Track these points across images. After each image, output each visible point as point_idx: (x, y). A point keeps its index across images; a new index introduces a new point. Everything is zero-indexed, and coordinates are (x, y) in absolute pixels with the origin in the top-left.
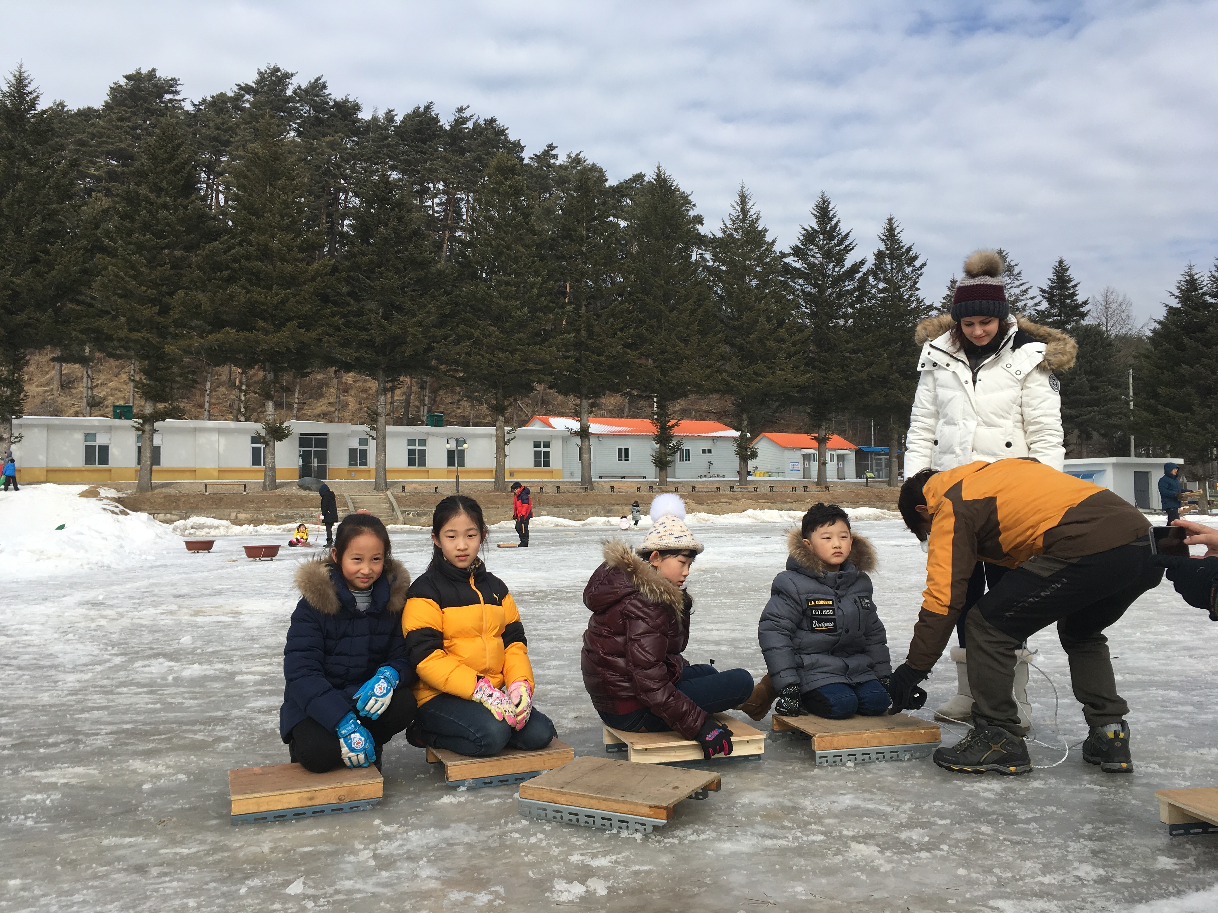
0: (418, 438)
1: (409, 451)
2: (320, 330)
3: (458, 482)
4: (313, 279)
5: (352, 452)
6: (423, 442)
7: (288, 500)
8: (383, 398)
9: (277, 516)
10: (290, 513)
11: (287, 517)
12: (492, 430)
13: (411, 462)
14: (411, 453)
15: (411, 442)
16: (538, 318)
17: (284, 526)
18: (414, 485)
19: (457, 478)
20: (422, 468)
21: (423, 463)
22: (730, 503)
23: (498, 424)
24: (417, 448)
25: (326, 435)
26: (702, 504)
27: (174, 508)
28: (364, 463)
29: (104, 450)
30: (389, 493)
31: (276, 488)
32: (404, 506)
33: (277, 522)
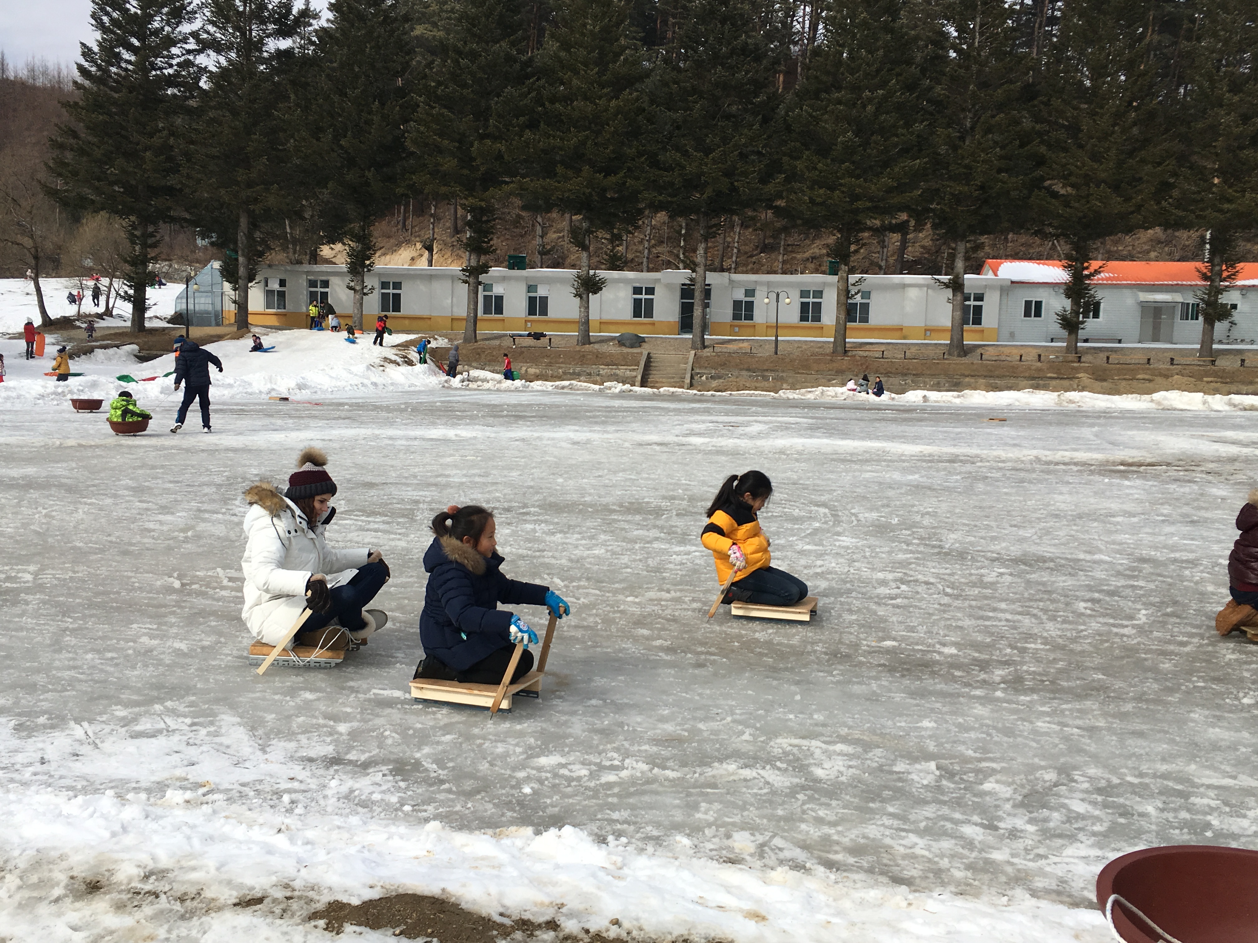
0: (812, 289)
1: (802, 303)
5: (737, 304)
6: (819, 294)
7: (584, 356)
8: (703, 246)
10: (578, 370)
11: (574, 373)
13: (804, 318)
14: (804, 307)
15: (804, 294)
19: (777, 337)
20: (817, 324)
21: (817, 318)
22: (1150, 381)
23: (840, 274)
24: (811, 300)
25: (711, 285)
26: (1105, 380)
28: (750, 318)
30: (693, 352)
31: (590, 343)
32: (700, 368)
33: (561, 379)
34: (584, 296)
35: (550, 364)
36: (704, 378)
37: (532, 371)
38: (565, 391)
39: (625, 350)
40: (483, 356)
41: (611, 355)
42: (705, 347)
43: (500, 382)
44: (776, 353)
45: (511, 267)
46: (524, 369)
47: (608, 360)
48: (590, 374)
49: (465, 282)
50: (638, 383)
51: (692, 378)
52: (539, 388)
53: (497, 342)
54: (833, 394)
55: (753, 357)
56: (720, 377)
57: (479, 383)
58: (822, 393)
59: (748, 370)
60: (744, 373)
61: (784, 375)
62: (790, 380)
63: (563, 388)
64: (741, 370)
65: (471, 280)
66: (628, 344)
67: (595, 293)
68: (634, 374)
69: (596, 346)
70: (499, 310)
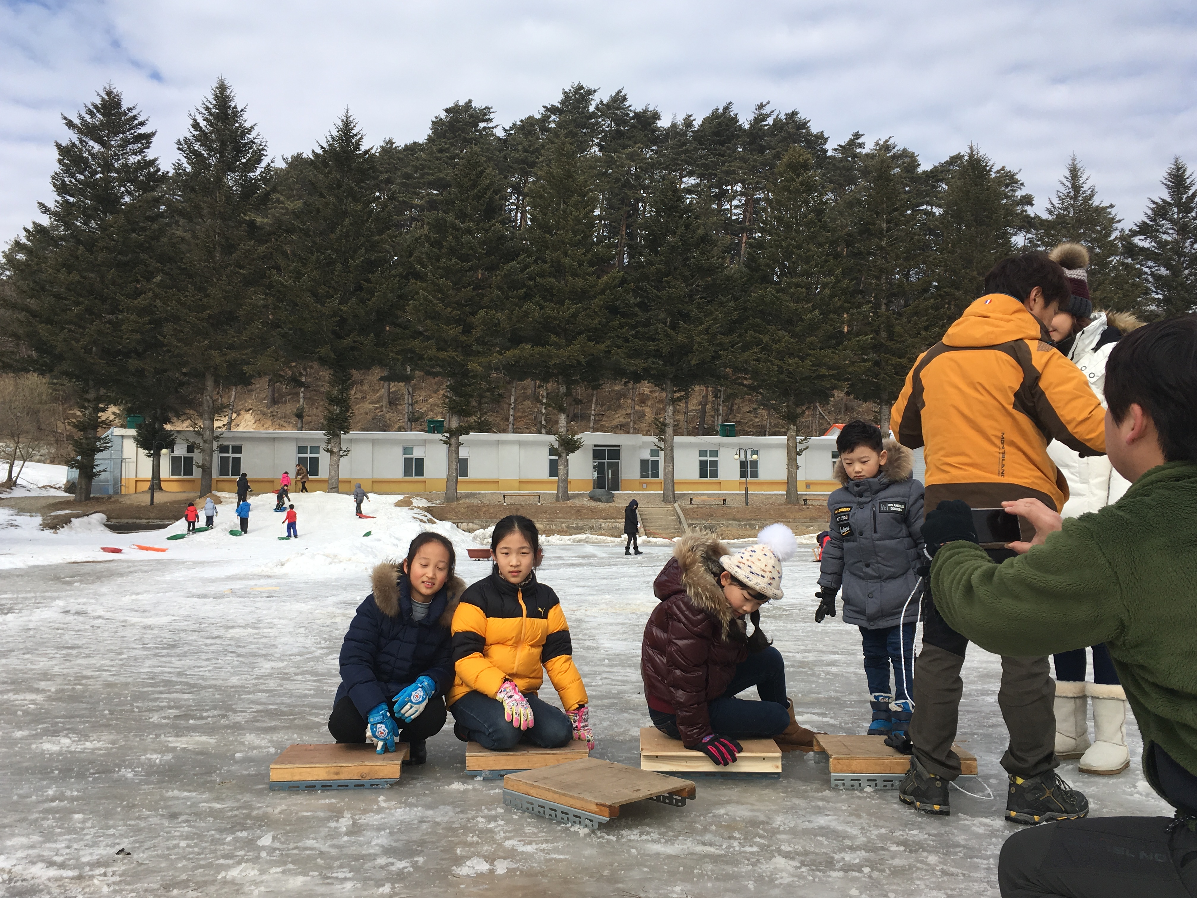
0: (708, 449)
1: (701, 462)
2: (608, 342)
3: (747, 494)
4: (603, 292)
5: (644, 463)
6: (715, 453)
8: (671, 408)
9: (568, 527)
12: (783, 439)
13: (703, 474)
14: (703, 464)
15: (702, 453)
16: (831, 320)
17: (573, 537)
18: (703, 497)
19: (747, 490)
20: (714, 480)
21: (714, 474)
23: (789, 433)
24: (709, 459)
25: (619, 446)
27: (476, 518)
28: (656, 475)
29: (420, 462)
31: (571, 499)
32: (691, 519)
34: (565, 456)
35: (551, 520)
44: (747, 504)
60: (732, 522)
64: (728, 519)
65: (453, 441)
67: (573, 452)
69: (578, 502)
70: (420, 471)
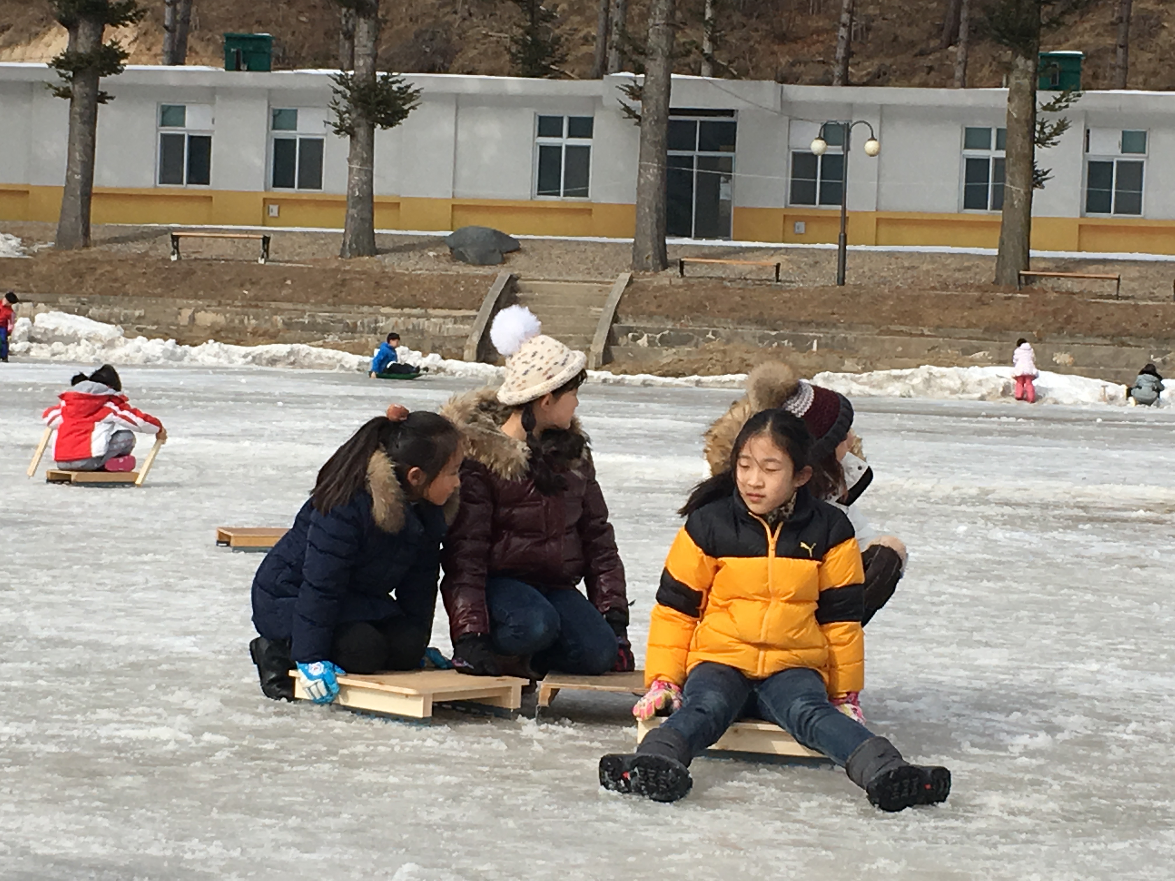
1: (970, 162)
7: (347, 283)
14: (975, 168)
15: (975, 137)
17: (259, 349)
24: (993, 154)
25: (730, 113)
28: (835, 197)
30: (625, 276)
31: (374, 252)
32: (636, 315)
33: (273, 337)
34: (361, 132)
35: (254, 303)
36: (643, 342)
37: (206, 318)
38: (279, 368)
39: (460, 269)
40: (90, 280)
41: (415, 280)
42: (665, 265)
43: (110, 344)
44: (841, 281)
45: (234, 65)
46: (187, 313)
47: (404, 294)
48: (353, 329)
49: (65, 94)
50: (470, 352)
51: (611, 339)
52: (211, 361)
53: (139, 248)
54: (955, 384)
55: (781, 289)
56: (685, 341)
57: (57, 346)
58: (928, 381)
59: (760, 322)
60: (750, 331)
61: (851, 336)
62: (866, 350)
63: (273, 361)
64: (740, 322)
65: (77, 89)
66: (470, 253)
67: (389, 123)
68: (466, 328)
69: (388, 260)
70: (200, 171)
